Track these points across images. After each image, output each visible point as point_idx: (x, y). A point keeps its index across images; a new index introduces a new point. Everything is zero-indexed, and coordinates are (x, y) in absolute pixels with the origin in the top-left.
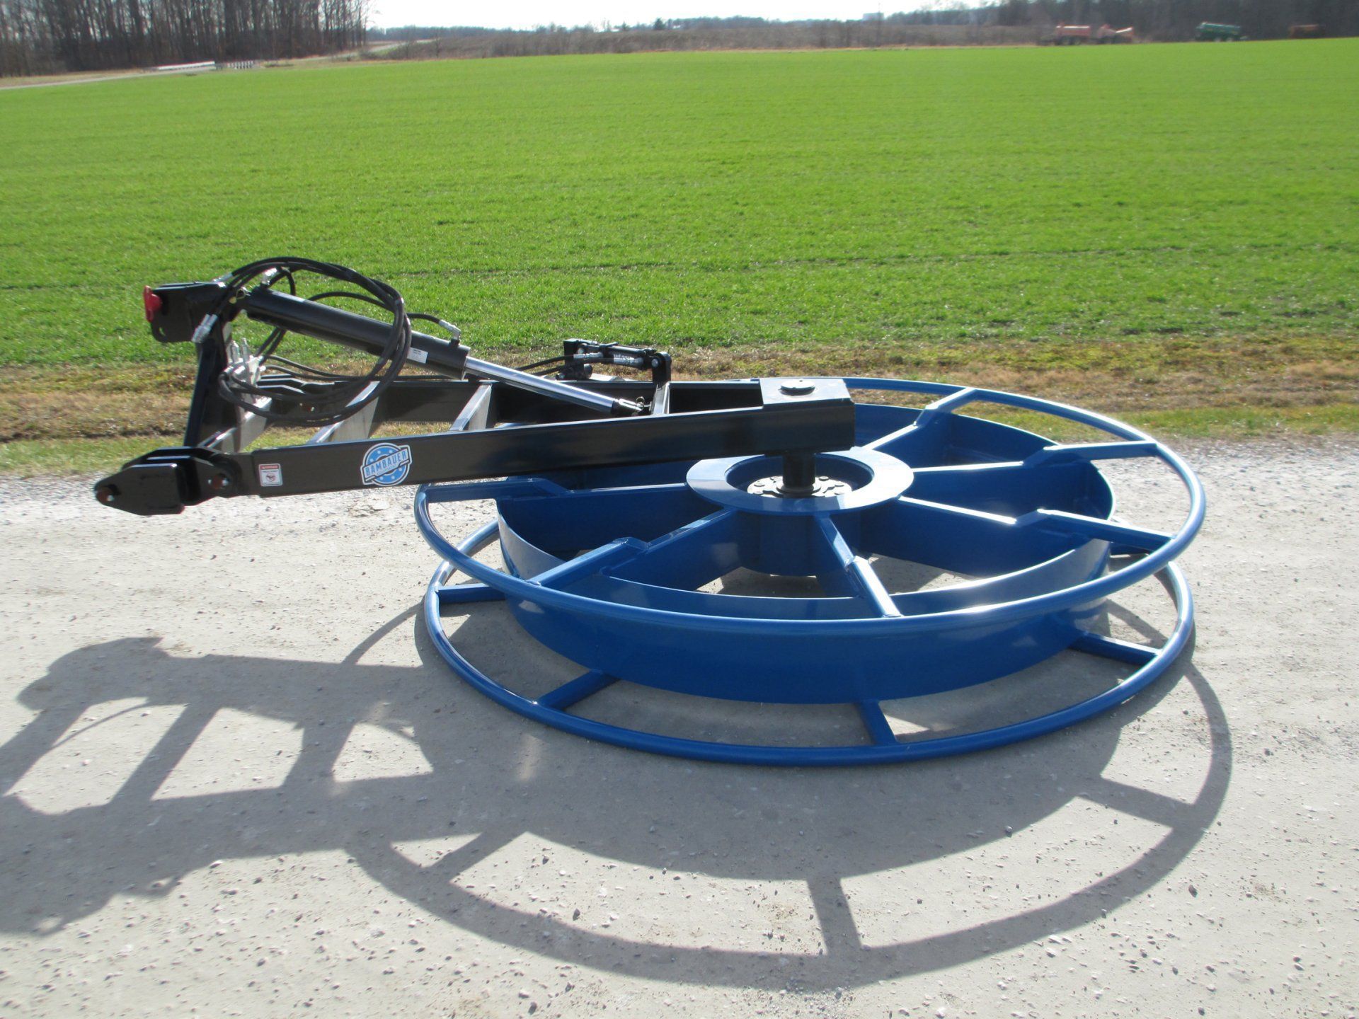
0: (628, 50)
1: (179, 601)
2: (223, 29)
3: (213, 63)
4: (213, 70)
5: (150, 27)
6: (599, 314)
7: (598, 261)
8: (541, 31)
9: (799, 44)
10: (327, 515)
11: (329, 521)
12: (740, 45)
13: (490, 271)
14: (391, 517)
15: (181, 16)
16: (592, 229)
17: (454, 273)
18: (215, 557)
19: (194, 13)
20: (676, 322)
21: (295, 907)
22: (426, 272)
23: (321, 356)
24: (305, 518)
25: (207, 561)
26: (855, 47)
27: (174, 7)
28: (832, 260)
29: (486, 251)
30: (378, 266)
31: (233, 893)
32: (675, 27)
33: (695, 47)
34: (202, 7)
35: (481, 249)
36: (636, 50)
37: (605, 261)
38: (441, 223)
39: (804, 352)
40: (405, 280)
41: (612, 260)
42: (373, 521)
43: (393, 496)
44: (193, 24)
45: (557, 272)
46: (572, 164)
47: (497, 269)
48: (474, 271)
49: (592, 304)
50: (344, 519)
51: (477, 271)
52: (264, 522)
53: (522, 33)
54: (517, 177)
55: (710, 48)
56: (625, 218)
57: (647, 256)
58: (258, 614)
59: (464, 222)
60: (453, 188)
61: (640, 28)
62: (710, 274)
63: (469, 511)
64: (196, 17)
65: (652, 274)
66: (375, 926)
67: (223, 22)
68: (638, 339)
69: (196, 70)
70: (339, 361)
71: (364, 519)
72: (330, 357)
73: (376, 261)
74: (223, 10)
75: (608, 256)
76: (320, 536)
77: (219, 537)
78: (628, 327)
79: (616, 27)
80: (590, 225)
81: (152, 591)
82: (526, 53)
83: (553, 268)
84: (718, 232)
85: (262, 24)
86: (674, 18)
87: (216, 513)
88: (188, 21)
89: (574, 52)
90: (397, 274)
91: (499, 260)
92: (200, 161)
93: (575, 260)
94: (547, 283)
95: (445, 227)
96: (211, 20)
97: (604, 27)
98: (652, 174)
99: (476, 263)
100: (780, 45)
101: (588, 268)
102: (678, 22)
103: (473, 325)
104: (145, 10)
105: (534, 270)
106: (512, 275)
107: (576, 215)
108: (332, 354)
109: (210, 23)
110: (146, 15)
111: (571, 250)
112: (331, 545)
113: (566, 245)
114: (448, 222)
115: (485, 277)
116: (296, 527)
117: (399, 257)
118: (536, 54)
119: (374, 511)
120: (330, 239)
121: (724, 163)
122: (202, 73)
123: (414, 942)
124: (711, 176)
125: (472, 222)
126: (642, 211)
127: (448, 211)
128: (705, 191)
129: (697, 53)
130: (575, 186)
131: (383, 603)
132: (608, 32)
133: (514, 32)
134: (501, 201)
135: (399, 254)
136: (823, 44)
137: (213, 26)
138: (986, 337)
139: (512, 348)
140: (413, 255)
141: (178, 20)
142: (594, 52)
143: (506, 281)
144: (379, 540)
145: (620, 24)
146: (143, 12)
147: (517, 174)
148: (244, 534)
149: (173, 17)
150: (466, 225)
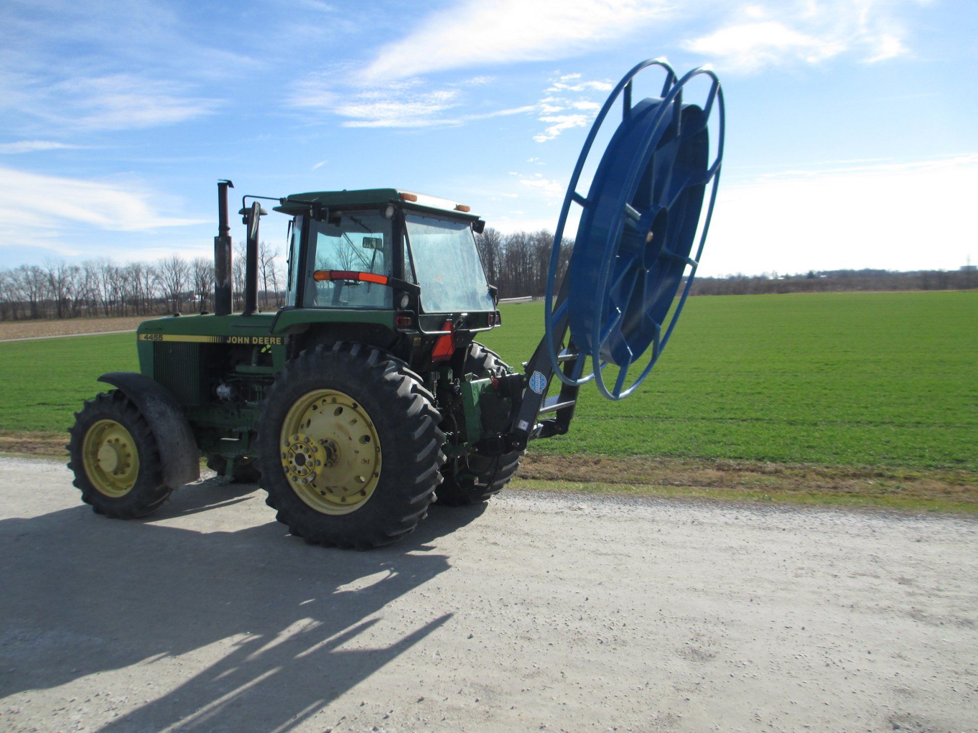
0: (787, 291)
1: (496, 530)
2: (539, 278)
3: (531, 297)
4: (530, 301)
5: (498, 277)
6: (719, 442)
7: (729, 416)
8: (732, 279)
9: (908, 287)
10: (560, 508)
11: (561, 510)
12: (866, 288)
13: (666, 418)
14: (587, 512)
15: (516, 271)
16: (731, 399)
17: (646, 418)
18: (511, 518)
19: (523, 269)
20: (760, 448)
21: (528, 611)
22: (631, 417)
23: (569, 452)
24: (550, 509)
25: (508, 519)
26: (950, 289)
27: (512, 265)
28: (871, 423)
29: (666, 408)
30: (606, 412)
31: (507, 606)
32: (822, 276)
33: (834, 289)
34: (528, 266)
35: (664, 407)
36: (792, 291)
37: (733, 416)
38: (645, 392)
39: (827, 468)
40: (619, 420)
41: (737, 416)
42: (579, 512)
43: (590, 505)
44: (522, 275)
45: (703, 421)
46: (731, 362)
47: (671, 418)
48: (658, 418)
49: (717, 437)
50: (566, 511)
51: (659, 418)
52: (533, 508)
53: (719, 280)
54: (695, 368)
55: (844, 290)
56: (752, 394)
57: (759, 415)
58: (526, 537)
59: (658, 392)
60: (656, 373)
61: (798, 277)
62: (792, 427)
63: (622, 513)
64: (524, 270)
65: (758, 424)
66: (553, 619)
67: (539, 274)
68: (736, 455)
69: (521, 301)
70: (578, 455)
71: (575, 511)
72: (574, 453)
73: (606, 410)
74: (539, 268)
75: (735, 414)
76: (556, 515)
77: (514, 512)
78: (732, 450)
79: (782, 277)
80: (731, 397)
81: (485, 526)
82: (719, 293)
83: (702, 419)
84: (807, 404)
85: (561, 275)
86: (821, 270)
87: (513, 504)
88: (520, 273)
89: (752, 293)
90: (615, 417)
91: (673, 413)
92: (519, 353)
93: (716, 415)
94: (696, 426)
95: (647, 394)
96: (533, 273)
97: (773, 276)
98: (778, 369)
99: (659, 414)
100: (894, 288)
101: (721, 420)
102: (825, 273)
103: (649, 444)
104: (497, 268)
105: (691, 419)
106: (678, 421)
107: (723, 391)
108: (574, 451)
109: (531, 275)
110: (496, 269)
111: (716, 409)
112: (560, 519)
113: (713, 407)
114: (649, 391)
115: (663, 421)
116: (546, 511)
117: (618, 408)
118: (726, 293)
119: (580, 509)
120: (583, 397)
121: (827, 364)
122: (524, 303)
123: (566, 624)
124: (816, 372)
125: (663, 392)
126: (765, 391)
127: (651, 386)
128: (808, 380)
129: (834, 293)
130: (729, 375)
131: (577, 538)
132: (776, 280)
133: (715, 280)
134: (683, 382)
135: (619, 407)
136: (926, 287)
137: (533, 277)
138: (944, 467)
139: (667, 455)
140: (626, 408)
141: (514, 273)
142: (763, 293)
143: (674, 424)
144: (580, 519)
145: (784, 274)
146: (495, 269)
147: (696, 367)
148: (524, 512)
149: (512, 272)
150: (659, 394)
